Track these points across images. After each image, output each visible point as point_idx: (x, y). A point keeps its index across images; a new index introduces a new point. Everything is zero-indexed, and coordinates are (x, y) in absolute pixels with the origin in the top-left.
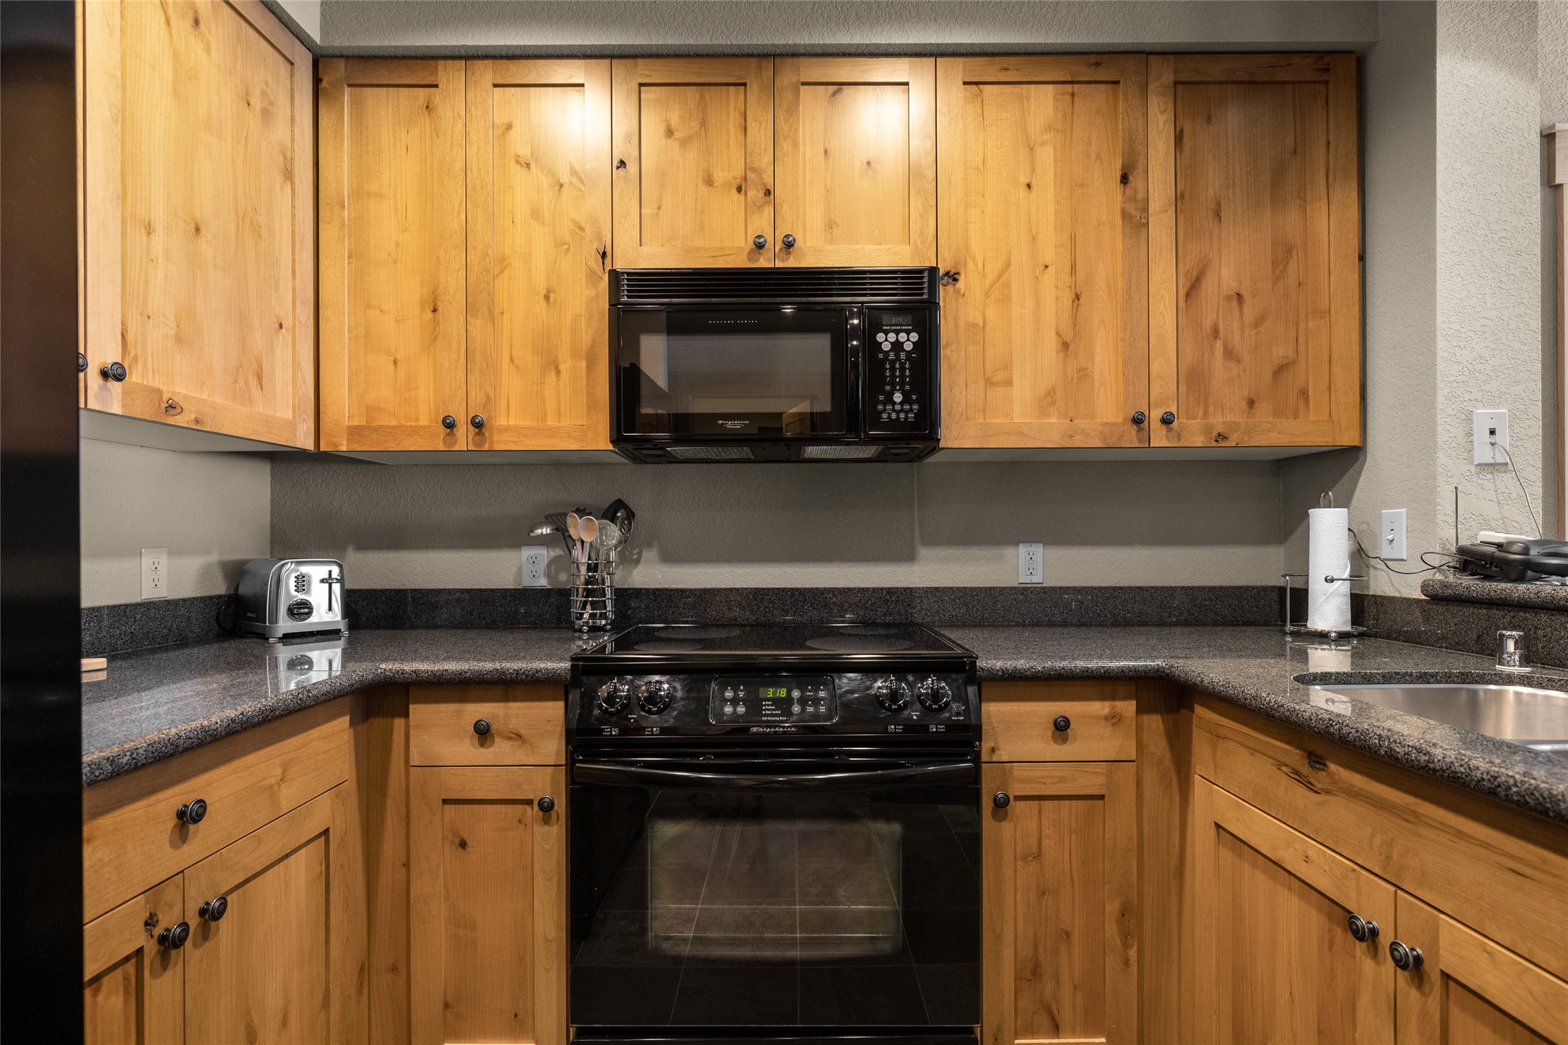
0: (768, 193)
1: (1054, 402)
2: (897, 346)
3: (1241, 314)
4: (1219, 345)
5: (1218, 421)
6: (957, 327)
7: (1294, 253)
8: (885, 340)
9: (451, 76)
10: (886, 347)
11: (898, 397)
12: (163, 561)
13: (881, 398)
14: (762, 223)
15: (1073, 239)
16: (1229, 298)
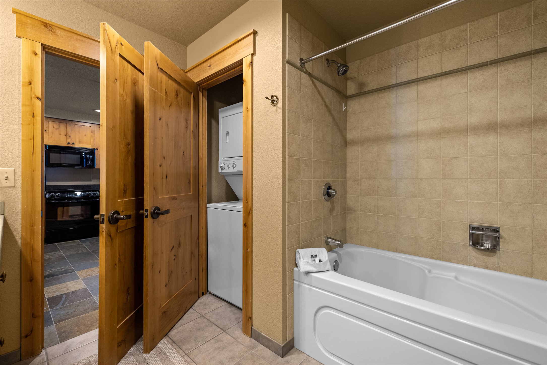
0: (70, 137)
2: (89, 157)
6: (98, 155)
8: (88, 156)
10: (88, 157)
11: (89, 163)
13: (87, 163)
14: (69, 141)
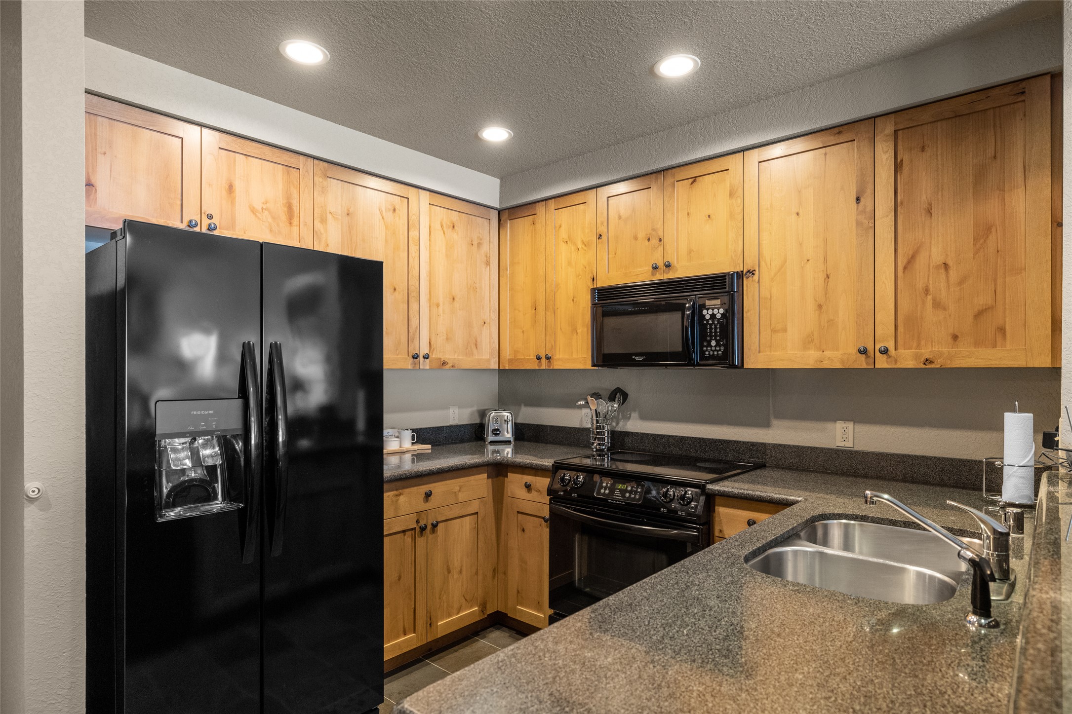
0: (660, 240)
1: (812, 341)
2: (713, 316)
3: (947, 277)
4: (930, 298)
5: (926, 352)
6: (754, 300)
7: (993, 230)
8: (707, 314)
9: (540, 209)
10: (708, 317)
11: (713, 343)
12: (457, 410)
13: (705, 344)
14: (657, 257)
15: (825, 241)
16: (937, 267)
